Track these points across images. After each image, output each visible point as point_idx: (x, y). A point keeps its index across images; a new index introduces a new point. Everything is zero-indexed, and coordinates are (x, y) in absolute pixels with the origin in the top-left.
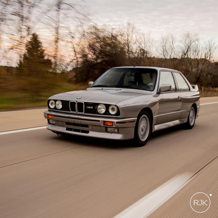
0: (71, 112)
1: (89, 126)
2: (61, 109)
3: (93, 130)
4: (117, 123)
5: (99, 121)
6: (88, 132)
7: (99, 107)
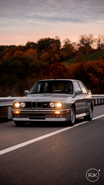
0: (33, 108)
1: (45, 115)
2: (25, 107)
3: (47, 117)
4: (63, 111)
5: (52, 111)
6: (45, 119)
7: (51, 104)
